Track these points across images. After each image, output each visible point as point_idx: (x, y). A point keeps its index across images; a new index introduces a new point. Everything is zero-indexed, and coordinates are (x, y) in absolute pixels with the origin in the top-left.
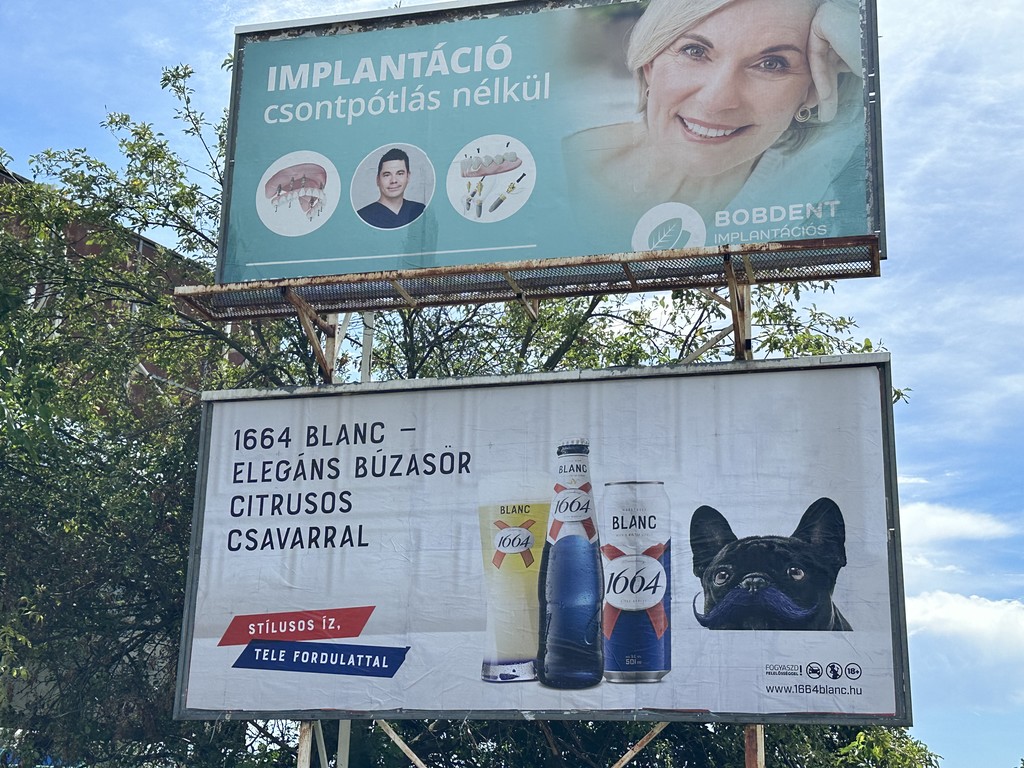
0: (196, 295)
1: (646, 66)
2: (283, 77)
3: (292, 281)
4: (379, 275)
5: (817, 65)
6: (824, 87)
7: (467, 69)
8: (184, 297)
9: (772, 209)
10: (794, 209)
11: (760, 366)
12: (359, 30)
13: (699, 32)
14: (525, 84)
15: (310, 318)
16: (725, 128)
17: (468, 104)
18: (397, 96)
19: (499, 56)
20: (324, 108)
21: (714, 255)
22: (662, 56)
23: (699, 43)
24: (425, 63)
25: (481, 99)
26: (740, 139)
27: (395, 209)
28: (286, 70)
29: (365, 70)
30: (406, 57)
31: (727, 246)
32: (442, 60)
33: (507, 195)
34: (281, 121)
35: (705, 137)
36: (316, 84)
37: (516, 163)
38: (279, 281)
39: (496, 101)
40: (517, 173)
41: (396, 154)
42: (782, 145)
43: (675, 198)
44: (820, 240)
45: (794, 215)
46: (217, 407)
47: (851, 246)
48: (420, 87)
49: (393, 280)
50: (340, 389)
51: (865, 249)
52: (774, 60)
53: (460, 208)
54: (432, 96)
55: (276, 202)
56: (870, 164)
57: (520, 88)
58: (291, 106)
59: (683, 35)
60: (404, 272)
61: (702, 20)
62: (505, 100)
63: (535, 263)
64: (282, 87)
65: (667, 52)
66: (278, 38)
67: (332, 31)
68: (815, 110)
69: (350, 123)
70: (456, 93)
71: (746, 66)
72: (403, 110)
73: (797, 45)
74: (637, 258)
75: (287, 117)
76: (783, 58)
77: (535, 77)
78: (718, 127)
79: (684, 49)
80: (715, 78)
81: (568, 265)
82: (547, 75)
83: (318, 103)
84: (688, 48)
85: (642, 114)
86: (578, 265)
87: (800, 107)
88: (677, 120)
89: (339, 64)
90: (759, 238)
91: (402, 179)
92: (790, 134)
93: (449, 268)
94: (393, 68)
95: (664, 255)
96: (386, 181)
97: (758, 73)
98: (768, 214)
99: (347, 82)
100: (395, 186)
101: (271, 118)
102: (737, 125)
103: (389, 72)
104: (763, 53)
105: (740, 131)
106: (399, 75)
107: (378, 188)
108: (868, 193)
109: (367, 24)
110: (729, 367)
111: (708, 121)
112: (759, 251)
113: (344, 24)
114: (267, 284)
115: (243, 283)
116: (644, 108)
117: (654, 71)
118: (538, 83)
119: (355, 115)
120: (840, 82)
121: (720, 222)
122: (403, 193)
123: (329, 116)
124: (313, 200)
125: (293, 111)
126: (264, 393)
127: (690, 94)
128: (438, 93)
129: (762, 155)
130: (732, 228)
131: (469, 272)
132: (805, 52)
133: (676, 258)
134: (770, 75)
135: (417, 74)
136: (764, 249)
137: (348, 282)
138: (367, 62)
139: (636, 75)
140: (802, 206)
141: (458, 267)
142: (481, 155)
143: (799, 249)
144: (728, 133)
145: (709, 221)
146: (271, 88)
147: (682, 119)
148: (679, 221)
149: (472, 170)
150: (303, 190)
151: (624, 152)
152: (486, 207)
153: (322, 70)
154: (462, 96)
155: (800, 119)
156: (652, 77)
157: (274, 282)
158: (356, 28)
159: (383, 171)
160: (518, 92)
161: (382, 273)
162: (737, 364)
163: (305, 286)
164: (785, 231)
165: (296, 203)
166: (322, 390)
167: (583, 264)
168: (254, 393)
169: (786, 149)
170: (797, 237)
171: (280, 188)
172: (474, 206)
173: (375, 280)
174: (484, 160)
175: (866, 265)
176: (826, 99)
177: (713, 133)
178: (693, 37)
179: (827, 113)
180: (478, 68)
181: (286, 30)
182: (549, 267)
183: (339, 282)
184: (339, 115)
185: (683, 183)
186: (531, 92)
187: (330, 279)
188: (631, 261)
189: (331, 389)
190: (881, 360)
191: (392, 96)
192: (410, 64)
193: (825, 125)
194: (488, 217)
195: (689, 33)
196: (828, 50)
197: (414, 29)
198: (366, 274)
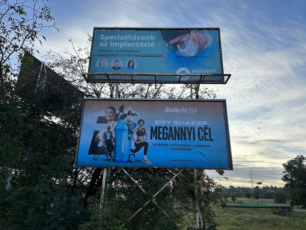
11: (202, 100)
15: (111, 83)
21: (199, 76)
49: (131, 75)
60: (134, 74)
63: (162, 74)
86: (171, 75)
112: (208, 75)
126: (98, 99)
137: (122, 75)
157: (105, 73)
162: (197, 99)
181: (104, 28)
187: (118, 74)
190: (225, 100)
198: (126, 73)
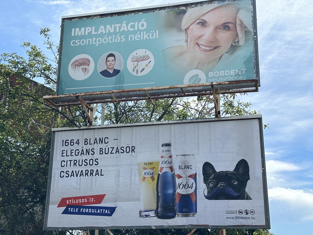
0: (50, 99)
1: (187, 28)
2: (76, 32)
3: (79, 94)
4: (106, 92)
5: (238, 28)
6: (241, 35)
7: (133, 29)
8: (46, 99)
9: (226, 71)
10: (233, 71)
11: (223, 119)
12: (100, 17)
13: (203, 18)
14: (151, 34)
15: (85, 105)
16: (211, 47)
17: (133, 40)
18: (112, 37)
19: (142, 25)
20: (89, 41)
21: (208, 85)
22: (192, 25)
23: (203, 21)
24: (120, 27)
25: (137, 38)
26: (216, 50)
27: (111, 72)
28: (77, 29)
29: (102, 29)
30: (114, 25)
31: (212, 83)
32: (125, 26)
33: (146, 67)
34: (76, 45)
35: (205, 50)
36: (87, 34)
37: (148, 58)
38: (76, 94)
39: (142, 39)
40: (149, 61)
41: (111, 55)
42: (229, 52)
43: (196, 68)
44: (240, 81)
45: (232, 73)
46: (56, 133)
47: (250, 82)
48: (119, 34)
49: (111, 93)
50: (95, 127)
51: (254, 83)
52: (226, 27)
53: (131, 71)
54: (122, 37)
55: (74, 70)
56: (255, 58)
57: (149, 34)
58: (79, 40)
59: (198, 19)
60: (114, 91)
61: (204, 15)
62: (145, 39)
63: (154, 88)
64: (76, 35)
65: (194, 24)
66: (75, 20)
67: (91, 17)
68: (238, 42)
69: (97, 45)
70: (130, 36)
71: (217, 28)
72: (113, 42)
73: (233, 22)
74: (185, 86)
75: (78, 44)
76: (229, 26)
77: (154, 31)
78: (209, 47)
79: (199, 23)
80: (208, 32)
81: (164, 89)
82: (157, 31)
83: (87, 39)
84: (200, 23)
85: (186, 43)
86: (167, 89)
87: (234, 40)
88: (197, 45)
89: (93, 28)
90: (222, 80)
91: (113, 63)
92: (231, 49)
93: (128, 90)
94: (110, 29)
95: (193, 86)
96: (108, 63)
97: (221, 30)
98: (225, 73)
99: (96, 33)
100: (111, 65)
101: (73, 44)
102: (215, 46)
103: (109, 31)
104: (222, 24)
105: (216, 48)
106: (112, 31)
107: (106, 65)
108: (254, 67)
109: (102, 15)
110: (214, 119)
111: (206, 45)
112: (222, 84)
113: (95, 16)
114: (72, 95)
115: (64, 95)
116: (187, 41)
117: (190, 30)
118: (155, 33)
119: (99, 43)
120: (245, 33)
121: (210, 75)
122: (113, 67)
123: (91, 44)
124: (86, 69)
125: (79, 42)
126: (71, 128)
127: (200, 37)
128: (124, 36)
129: (222, 55)
130: (214, 77)
131: (134, 91)
132: (235, 24)
133: (197, 86)
134: (224, 31)
135: (117, 31)
136: (223, 83)
137: (97, 94)
138: (102, 27)
139: (184, 31)
140: (235, 70)
141: (131, 89)
142: (137, 55)
143: (234, 84)
144: (212, 48)
145: (207, 75)
146: (73, 35)
147: (198, 44)
148: (197, 75)
149: (135, 60)
150: (83, 66)
151: (181, 54)
152: (139, 71)
153: (88, 29)
154: (131, 37)
155: (234, 44)
156: (189, 31)
157: (74, 94)
158: (99, 17)
159: (107, 60)
160: (149, 36)
161: (107, 91)
162: (216, 118)
163: (84, 95)
164: (230, 78)
165: (81, 70)
166: (89, 127)
167: (169, 88)
168: (68, 128)
169: (229, 53)
170: (233, 80)
171: (76, 66)
172: (135, 70)
173: (105, 93)
174: (138, 57)
175: (254, 88)
176: (241, 38)
177: (208, 48)
178: (201, 20)
179: (242, 42)
180: (136, 29)
181: (77, 17)
182: (158, 89)
183: (94, 94)
184: (94, 43)
185: (199, 64)
186: (152, 36)
187: (91, 93)
188: (183, 87)
189: (92, 127)
190: (259, 117)
191: (110, 37)
192: (115, 28)
193: (241, 46)
194: (140, 74)
195: (200, 18)
196: (242, 23)
197: (116, 17)
198: (102, 92)
